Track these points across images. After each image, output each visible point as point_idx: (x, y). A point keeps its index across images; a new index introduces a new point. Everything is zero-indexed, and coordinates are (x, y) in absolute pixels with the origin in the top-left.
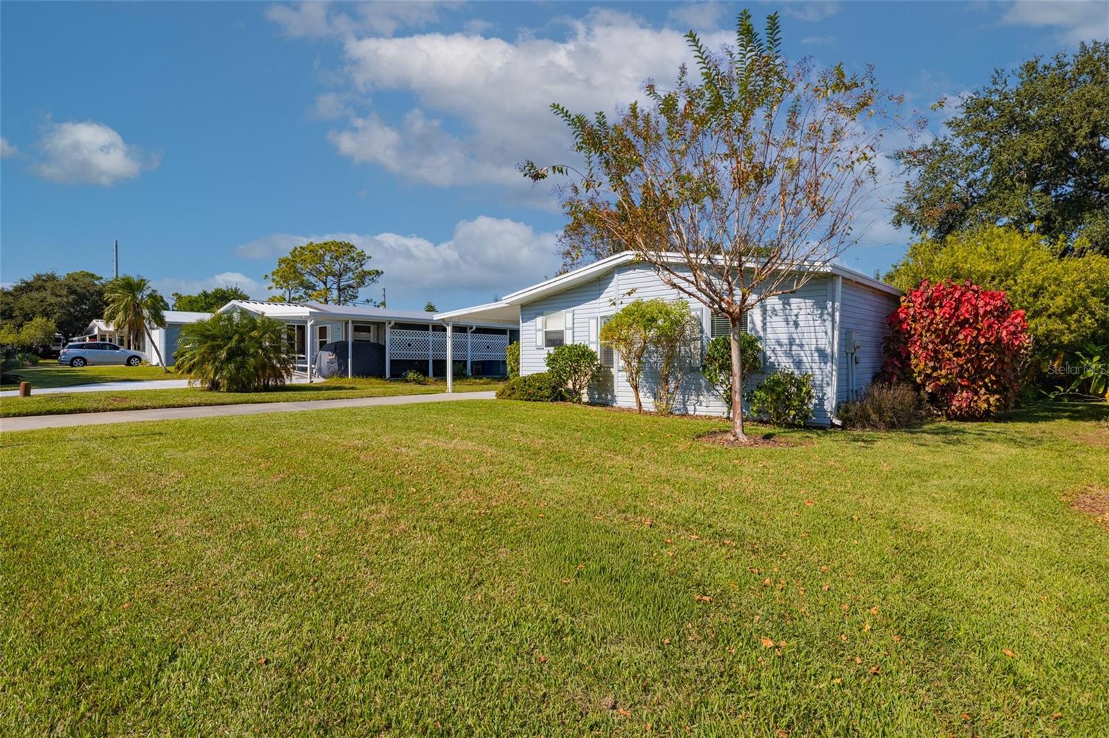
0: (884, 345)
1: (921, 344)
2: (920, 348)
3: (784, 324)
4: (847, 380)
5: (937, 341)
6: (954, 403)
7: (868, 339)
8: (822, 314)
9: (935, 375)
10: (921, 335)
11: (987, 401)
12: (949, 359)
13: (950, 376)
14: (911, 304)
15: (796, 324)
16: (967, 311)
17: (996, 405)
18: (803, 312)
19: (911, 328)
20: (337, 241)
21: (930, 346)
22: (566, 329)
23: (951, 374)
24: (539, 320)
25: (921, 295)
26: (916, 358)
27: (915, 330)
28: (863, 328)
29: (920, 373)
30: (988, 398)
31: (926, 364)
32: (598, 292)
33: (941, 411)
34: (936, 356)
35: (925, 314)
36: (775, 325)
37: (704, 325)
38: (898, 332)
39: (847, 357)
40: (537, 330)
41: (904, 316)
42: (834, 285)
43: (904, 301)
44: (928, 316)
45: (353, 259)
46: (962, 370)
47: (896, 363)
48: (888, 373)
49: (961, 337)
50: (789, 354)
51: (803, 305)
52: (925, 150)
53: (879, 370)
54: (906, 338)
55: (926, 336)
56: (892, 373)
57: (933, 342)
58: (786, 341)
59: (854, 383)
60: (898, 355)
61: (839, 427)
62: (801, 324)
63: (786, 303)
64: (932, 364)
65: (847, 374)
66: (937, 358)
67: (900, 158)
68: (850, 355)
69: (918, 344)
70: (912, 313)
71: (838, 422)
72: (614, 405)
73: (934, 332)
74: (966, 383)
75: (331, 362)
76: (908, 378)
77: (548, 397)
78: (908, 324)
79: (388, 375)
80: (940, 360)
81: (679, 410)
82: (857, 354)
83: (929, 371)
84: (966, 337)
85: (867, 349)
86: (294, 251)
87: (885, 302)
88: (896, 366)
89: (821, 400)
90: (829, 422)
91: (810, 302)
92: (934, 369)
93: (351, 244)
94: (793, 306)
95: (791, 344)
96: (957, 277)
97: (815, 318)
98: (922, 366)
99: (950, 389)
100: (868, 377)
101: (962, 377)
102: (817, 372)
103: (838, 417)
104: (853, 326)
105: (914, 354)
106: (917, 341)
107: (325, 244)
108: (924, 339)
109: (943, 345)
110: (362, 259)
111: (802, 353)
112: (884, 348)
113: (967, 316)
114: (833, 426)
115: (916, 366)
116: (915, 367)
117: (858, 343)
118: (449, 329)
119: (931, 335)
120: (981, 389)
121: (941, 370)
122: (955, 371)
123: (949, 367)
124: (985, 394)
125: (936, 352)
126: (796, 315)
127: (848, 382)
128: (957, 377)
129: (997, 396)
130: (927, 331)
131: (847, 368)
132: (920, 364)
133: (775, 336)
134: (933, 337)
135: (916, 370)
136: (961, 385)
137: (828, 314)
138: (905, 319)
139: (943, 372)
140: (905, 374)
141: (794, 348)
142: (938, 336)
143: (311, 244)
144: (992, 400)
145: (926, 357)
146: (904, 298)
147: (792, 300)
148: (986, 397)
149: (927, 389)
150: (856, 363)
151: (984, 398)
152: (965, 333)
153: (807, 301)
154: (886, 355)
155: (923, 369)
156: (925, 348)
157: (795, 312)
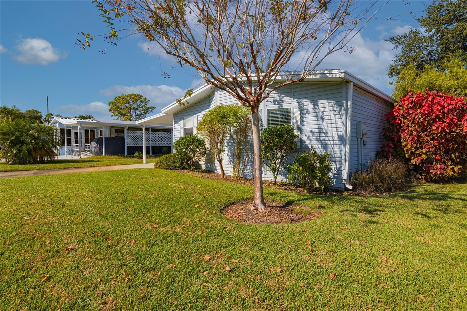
0: (383, 133)
1: (408, 131)
2: (408, 134)
3: (315, 119)
4: (358, 156)
5: (419, 130)
6: (431, 171)
7: (373, 129)
8: (340, 110)
9: (417, 152)
10: (408, 126)
11: (453, 170)
12: (427, 142)
13: (429, 153)
14: (401, 108)
15: (323, 119)
16: (437, 110)
17: (459, 173)
18: (327, 109)
19: (401, 123)
20: (134, 94)
21: (415, 133)
22: (194, 126)
23: (429, 152)
24: (182, 122)
25: (408, 99)
26: (405, 141)
27: (404, 123)
28: (369, 121)
29: (407, 150)
30: (453, 168)
31: (412, 145)
32: (208, 104)
33: (421, 176)
34: (419, 140)
35: (411, 112)
36: (309, 119)
37: (263, 121)
38: (393, 125)
39: (357, 141)
40: (181, 128)
41: (396, 114)
42: (347, 89)
43: (396, 106)
44: (412, 113)
45: (142, 102)
46: (435, 149)
47: (391, 145)
48: (385, 151)
49: (434, 128)
50: (318, 140)
51: (327, 105)
52: (405, 36)
53: (380, 150)
54: (397, 129)
55: (411, 127)
56: (388, 151)
57: (416, 131)
58: (317, 130)
59: (363, 158)
60: (392, 139)
61: (350, 190)
62: (326, 118)
63: (316, 104)
64: (415, 145)
65: (358, 153)
66: (418, 141)
67: (392, 41)
68: (359, 139)
69: (406, 131)
70: (401, 113)
71: (350, 187)
72: (216, 172)
73: (417, 124)
74: (439, 158)
75: (95, 147)
76: (399, 155)
77: (179, 167)
78: (399, 120)
79: (126, 154)
80: (421, 142)
81: (250, 176)
82: (365, 139)
83: (413, 150)
84: (437, 128)
85: (372, 136)
86: (115, 98)
87: (384, 106)
88: (391, 147)
89: (339, 171)
90: (344, 187)
91: (332, 102)
92: (417, 149)
93: (141, 95)
94: (320, 106)
95: (320, 133)
96: (431, 89)
97: (335, 113)
98: (409, 146)
99: (429, 162)
100: (373, 154)
101: (436, 154)
102: (338, 151)
103: (350, 183)
104: (362, 120)
105: (404, 139)
106: (406, 129)
107: (129, 95)
108: (410, 129)
109: (424, 133)
110: (146, 101)
111: (327, 139)
112: (383, 135)
113: (438, 113)
114: (347, 190)
115: (406, 146)
116: (404, 147)
117: (365, 131)
118: (144, 129)
119: (415, 126)
120: (448, 162)
121: (422, 149)
122: (433, 150)
123: (428, 147)
124: (451, 165)
125: (419, 137)
126: (323, 113)
127: (358, 158)
128: (433, 153)
129: (459, 167)
130: (412, 123)
131: (358, 149)
132: (408, 145)
133: (309, 127)
134: (417, 127)
135: (405, 149)
136: (435, 159)
137: (344, 110)
138: (397, 116)
139: (424, 151)
140: (397, 152)
141: (323, 135)
142: (419, 127)
143: (123, 95)
144: (456, 169)
145: (412, 140)
146: (396, 103)
147: (320, 102)
148: (452, 166)
149: (412, 162)
150: (364, 145)
151: (450, 167)
152: (437, 125)
153: (329, 101)
154: (385, 140)
155: (410, 149)
156: (411, 134)
157: (322, 110)
